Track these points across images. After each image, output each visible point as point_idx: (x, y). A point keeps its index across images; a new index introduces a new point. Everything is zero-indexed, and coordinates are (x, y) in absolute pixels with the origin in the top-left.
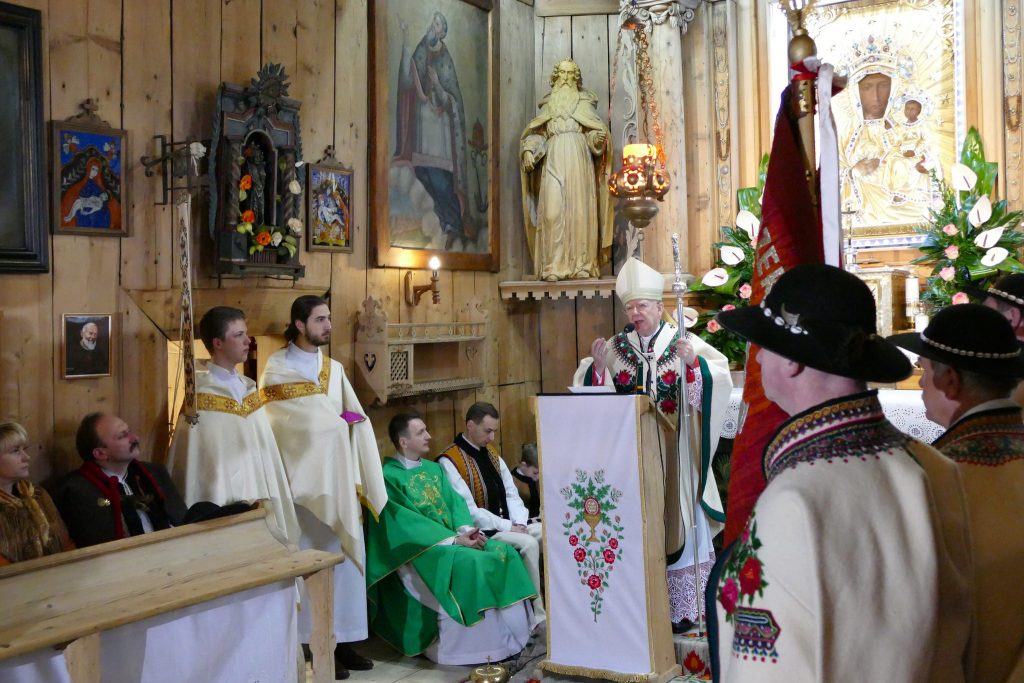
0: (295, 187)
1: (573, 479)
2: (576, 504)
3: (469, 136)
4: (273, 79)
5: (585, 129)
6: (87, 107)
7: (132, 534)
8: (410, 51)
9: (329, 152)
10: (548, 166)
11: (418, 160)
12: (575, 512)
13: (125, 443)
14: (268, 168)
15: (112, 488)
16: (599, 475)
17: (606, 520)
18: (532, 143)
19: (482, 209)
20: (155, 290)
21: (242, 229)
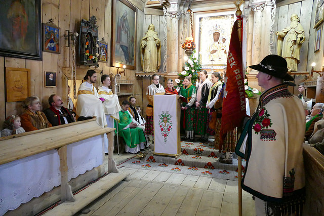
0: (97, 46)
1: (161, 113)
2: (162, 119)
3: (131, 39)
4: (93, 20)
5: (155, 40)
6: (51, 21)
7: (62, 124)
8: (120, 18)
9: (103, 39)
10: (147, 47)
11: (121, 43)
12: (161, 120)
13: (60, 102)
14: (92, 41)
15: (58, 112)
16: (167, 112)
17: (168, 122)
18: (143, 42)
19: (133, 56)
20: (66, 67)
21: (86, 54)
